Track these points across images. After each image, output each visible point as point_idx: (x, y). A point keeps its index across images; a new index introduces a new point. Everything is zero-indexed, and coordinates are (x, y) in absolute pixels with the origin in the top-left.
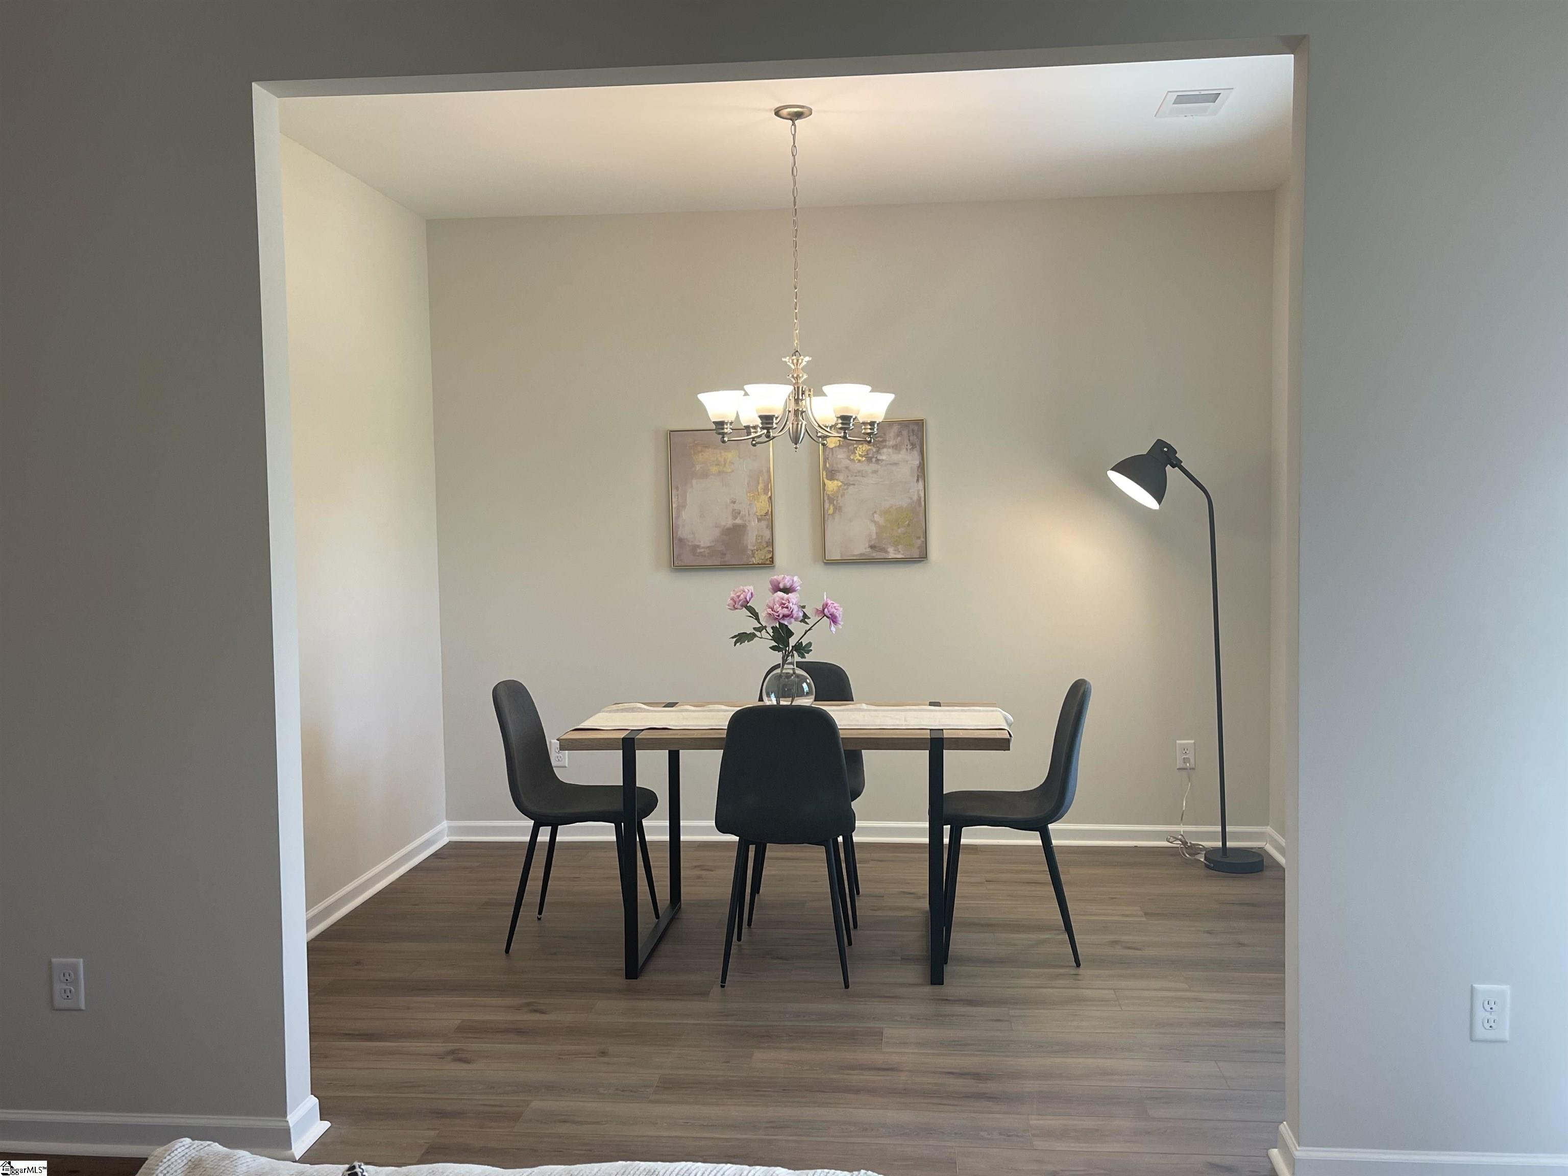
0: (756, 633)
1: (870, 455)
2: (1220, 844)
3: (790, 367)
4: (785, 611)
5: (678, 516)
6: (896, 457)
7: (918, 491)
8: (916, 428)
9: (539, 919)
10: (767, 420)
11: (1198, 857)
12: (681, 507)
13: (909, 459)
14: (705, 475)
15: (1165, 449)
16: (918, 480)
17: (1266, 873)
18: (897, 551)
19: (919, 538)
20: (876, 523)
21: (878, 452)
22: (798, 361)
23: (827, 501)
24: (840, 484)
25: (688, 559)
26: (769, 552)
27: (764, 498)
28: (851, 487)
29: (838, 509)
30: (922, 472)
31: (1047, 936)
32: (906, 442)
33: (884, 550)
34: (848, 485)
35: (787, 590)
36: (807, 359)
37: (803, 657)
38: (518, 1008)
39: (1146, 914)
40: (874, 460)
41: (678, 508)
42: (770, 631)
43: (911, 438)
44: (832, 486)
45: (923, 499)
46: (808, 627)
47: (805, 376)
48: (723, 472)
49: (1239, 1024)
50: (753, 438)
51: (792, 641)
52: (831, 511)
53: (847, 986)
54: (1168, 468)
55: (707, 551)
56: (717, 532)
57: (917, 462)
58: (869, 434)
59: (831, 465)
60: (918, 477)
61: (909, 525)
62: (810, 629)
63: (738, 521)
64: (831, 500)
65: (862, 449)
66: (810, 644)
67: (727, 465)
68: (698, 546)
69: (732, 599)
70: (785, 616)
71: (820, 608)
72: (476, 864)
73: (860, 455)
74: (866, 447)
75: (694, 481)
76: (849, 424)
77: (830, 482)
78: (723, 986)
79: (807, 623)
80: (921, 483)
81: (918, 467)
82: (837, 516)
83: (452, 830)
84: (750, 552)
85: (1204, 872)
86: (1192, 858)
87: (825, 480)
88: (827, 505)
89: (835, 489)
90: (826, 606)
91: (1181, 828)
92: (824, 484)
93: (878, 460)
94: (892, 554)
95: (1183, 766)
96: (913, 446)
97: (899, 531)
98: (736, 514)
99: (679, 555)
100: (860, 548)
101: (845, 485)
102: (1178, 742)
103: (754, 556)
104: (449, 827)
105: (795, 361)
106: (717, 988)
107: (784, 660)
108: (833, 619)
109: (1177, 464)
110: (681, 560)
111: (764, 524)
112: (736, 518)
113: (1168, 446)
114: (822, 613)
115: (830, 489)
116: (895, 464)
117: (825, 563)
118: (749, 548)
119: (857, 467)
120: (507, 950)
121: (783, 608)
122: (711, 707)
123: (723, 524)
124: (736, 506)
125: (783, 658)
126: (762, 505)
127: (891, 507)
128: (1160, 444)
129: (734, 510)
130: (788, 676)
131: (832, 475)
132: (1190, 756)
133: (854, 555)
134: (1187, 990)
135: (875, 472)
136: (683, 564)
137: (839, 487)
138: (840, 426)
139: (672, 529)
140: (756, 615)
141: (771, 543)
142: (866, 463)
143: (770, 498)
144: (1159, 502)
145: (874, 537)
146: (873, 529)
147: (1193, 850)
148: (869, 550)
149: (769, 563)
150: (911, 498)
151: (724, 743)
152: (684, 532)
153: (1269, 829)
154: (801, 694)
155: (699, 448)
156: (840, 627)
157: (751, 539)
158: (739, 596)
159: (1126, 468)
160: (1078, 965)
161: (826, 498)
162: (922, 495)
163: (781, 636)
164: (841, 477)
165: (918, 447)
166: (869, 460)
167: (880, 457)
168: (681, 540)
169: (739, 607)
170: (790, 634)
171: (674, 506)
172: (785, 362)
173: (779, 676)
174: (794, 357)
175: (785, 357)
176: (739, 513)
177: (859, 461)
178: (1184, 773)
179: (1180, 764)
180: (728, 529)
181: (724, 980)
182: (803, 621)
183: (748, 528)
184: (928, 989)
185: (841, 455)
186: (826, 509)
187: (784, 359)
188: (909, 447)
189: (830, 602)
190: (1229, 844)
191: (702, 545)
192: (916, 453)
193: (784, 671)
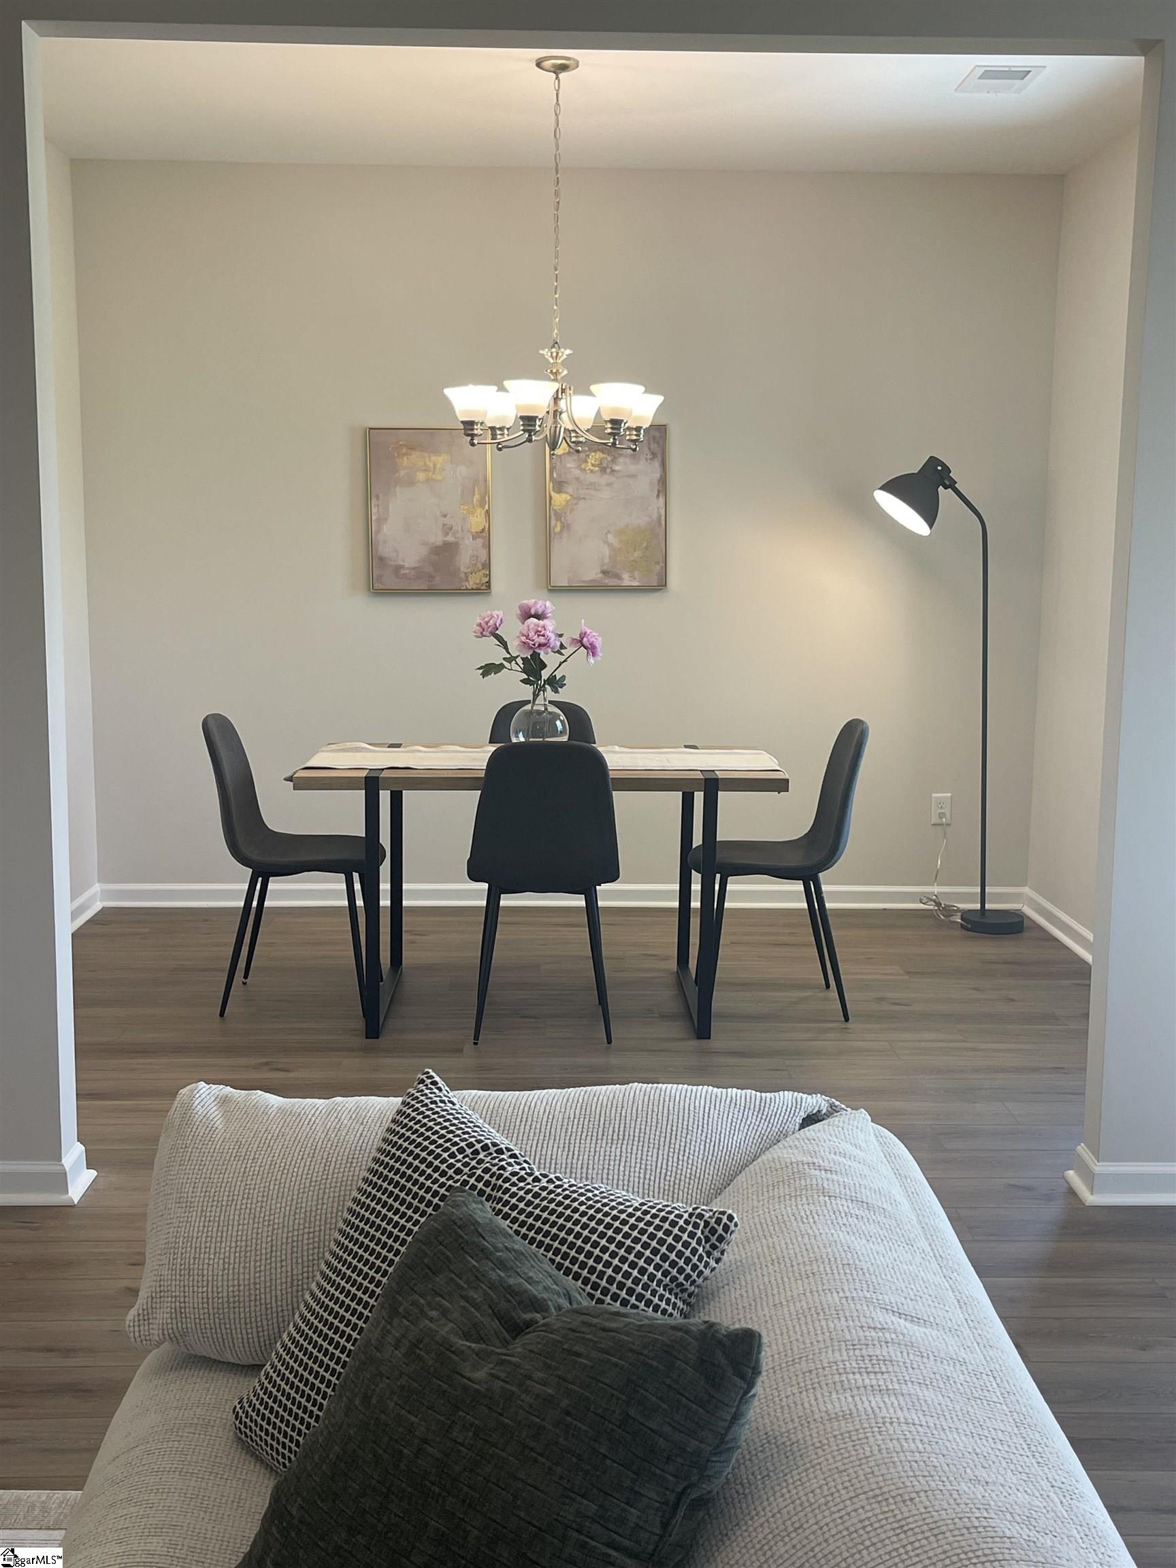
0: (505, 663)
1: (604, 465)
2: (978, 906)
3: (547, 360)
4: (542, 640)
5: (378, 531)
6: (633, 468)
7: (658, 508)
8: (657, 434)
9: (245, 984)
10: (528, 422)
11: (953, 919)
12: (382, 520)
13: (647, 471)
14: (411, 482)
15: (939, 468)
16: (658, 496)
17: (1026, 934)
18: (633, 577)
19: (658, 563)
20: (610, 545)
21: (613, 461)
22: (557, 354)
23: (553, 517)
24: (569, 497)
25: (390, 582)
26: (485, 576)
27: (480, 512)
28: (583, 501)
29: (566, 527)
30: (663, 485)
31: (807, 994)
32: (646, 450)
33: (618, 576)
34: (579, 499)
35: (539, 616)
36: (568, 352)
37: (557, 692)
38: (257, 1067)
39: (908, 973)
40: (608, 470)
41: (378, 520)
42: (519, 661)
43: (652, 446)
44: (559, 499)
45: (663, 518)
46: (563, 658)
47: (565, 372)
48: (433, 480)
49: (1018, 1070)
50: (499, 443)
51: (545, 674)
52: (558, 529)
53: (609, 1041)
54: (941, 489)
55: (413, 573)
56: (424, 551)
57: (657, 475)
58: (634, 441)
59: (559, 475)
60: (659, 491)
61: (647, 548)
62: (565, 661)
63: (450, 538)
64: (558, 516)
65: (595, 457)
66: (563, 677)
67: (437, 471)
68: (402, 567)
69: (480, 625)
70: (540, 645)
71: (577, 637)
72: (147, 930)
73: (593, 465)
74: (599, 455)
75: (398, 489)
76: (619, 429)
77: (557, 495)
78: (475, 1044)
79: (562, 654)
80: (662, 500)
81: (659, 481)
82: (565, 534)
83: (106, 895)
84: (463, 576)
85: (959, 932)
86: (947, 920)
87: (552, 493)
88: (553, 522)
89: (564, 503)
90: (583, 635)
91: (936, 889)
92: (551, 498)
93: (613, 471)
94: (627, 581)
95: (939, 821)
96: (654, 455)
97: (636, 555)
98: (447, 529)
99: (380, 577)
100: (591, 574)
101: (575, 498)
102: (934, 795)
103: (467, 580)
104: (102, 891)
105: (554, 354)
106: (469, 1047)
107: (535, 696)
108: (592, 649)
109: (951, 485)
110: (381, 583)
111: (480, 542)
112: (447, 534)
113: (943, 465)
114: (580, 642)
115: (558, 503)
116: (634, 476)
117: (550, 590)
118: (462, 569)
119: (590, 478)
120: (222, 1014)
121: (539, 636)
122: (446, 748)
123: (432, 541)
124: (446, 520)
125: (534, 693)
126: (477, 521)
127: (627, 526)
128: (933, 461)
129: (444, 525)
130: (539, 713)
131: (559, 486)
132: (947, 811)
133: (584, 582)
134: (963, 1041)
135: (609, 485)
136: (384, 587)
137: (568, 502)
138: (609, 431)
139: (370, 543)
140: (504, 644)
141: (487, 565)
142: (599, 473)
143: (488, 512)
144: (931, 526)
145: (607, 561)
146: (606, 551)
147: (948, 911)
148: (600, 575)
149: (485, 589)
150: (650, 517)
151: (483, 782)
152: (384, 550)
153: (1026, 890)
154: (555, 732)
155: (404, 450)
156: (599, 659)
157: (464, 560)
158: (487, 623)
159: (896, 487)
160: (847, 1020)
161: (552, 513)
162: (663, 513)
163: (533, 667)
164: (570, 489)
165: (659, 457)
166: (603, 470)
167: (617, 468)
168: (381, 559)
169: (488, 634)
170: (544, 666)
171: (374, 518)
172: (543, 355)
173: (531, 712)
174: (554, 350)
175: (543, 349)
176: (451, 529)
177: (592, 471)
178: (940, 828)
179: (935, 820)
180: (436, 547)
181: (476, 1037)
182: (559, 652)
183: (461, 547)
184: (695, 1043)
185: (570, 464)
186: (552, 525)
187: (541, 352)
188: (649, 456)
189: (588, 631)
190: (987, 906)
191: (407, 565)
192: (657, 464)
193: (535, 708)
